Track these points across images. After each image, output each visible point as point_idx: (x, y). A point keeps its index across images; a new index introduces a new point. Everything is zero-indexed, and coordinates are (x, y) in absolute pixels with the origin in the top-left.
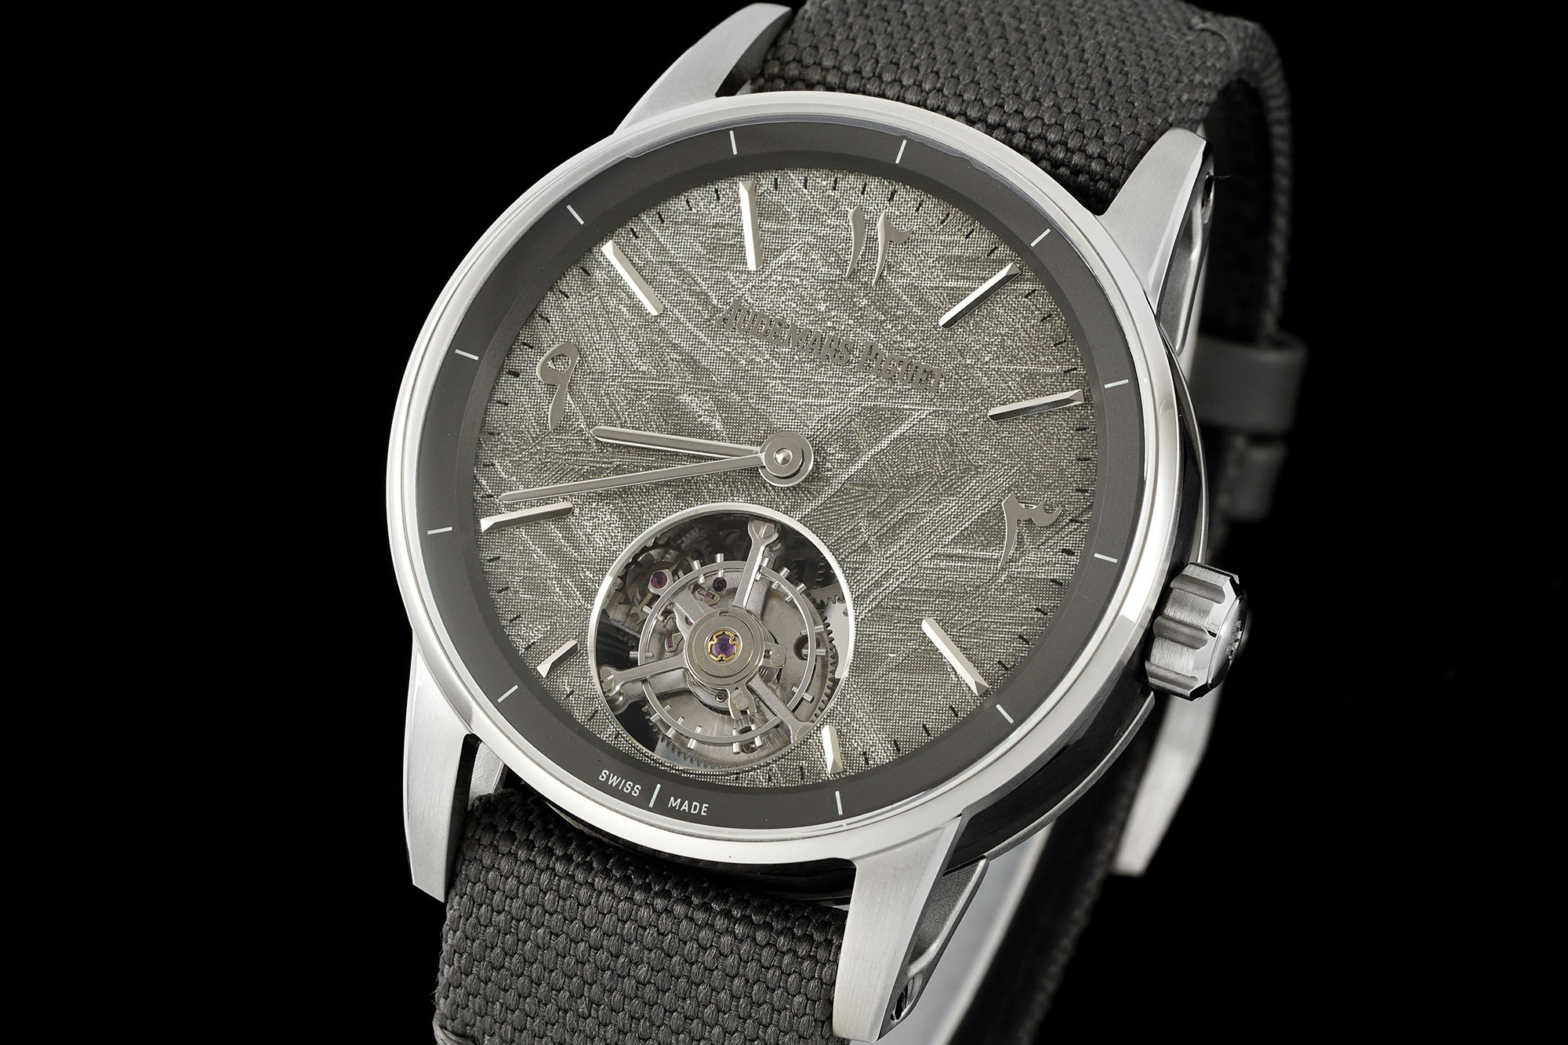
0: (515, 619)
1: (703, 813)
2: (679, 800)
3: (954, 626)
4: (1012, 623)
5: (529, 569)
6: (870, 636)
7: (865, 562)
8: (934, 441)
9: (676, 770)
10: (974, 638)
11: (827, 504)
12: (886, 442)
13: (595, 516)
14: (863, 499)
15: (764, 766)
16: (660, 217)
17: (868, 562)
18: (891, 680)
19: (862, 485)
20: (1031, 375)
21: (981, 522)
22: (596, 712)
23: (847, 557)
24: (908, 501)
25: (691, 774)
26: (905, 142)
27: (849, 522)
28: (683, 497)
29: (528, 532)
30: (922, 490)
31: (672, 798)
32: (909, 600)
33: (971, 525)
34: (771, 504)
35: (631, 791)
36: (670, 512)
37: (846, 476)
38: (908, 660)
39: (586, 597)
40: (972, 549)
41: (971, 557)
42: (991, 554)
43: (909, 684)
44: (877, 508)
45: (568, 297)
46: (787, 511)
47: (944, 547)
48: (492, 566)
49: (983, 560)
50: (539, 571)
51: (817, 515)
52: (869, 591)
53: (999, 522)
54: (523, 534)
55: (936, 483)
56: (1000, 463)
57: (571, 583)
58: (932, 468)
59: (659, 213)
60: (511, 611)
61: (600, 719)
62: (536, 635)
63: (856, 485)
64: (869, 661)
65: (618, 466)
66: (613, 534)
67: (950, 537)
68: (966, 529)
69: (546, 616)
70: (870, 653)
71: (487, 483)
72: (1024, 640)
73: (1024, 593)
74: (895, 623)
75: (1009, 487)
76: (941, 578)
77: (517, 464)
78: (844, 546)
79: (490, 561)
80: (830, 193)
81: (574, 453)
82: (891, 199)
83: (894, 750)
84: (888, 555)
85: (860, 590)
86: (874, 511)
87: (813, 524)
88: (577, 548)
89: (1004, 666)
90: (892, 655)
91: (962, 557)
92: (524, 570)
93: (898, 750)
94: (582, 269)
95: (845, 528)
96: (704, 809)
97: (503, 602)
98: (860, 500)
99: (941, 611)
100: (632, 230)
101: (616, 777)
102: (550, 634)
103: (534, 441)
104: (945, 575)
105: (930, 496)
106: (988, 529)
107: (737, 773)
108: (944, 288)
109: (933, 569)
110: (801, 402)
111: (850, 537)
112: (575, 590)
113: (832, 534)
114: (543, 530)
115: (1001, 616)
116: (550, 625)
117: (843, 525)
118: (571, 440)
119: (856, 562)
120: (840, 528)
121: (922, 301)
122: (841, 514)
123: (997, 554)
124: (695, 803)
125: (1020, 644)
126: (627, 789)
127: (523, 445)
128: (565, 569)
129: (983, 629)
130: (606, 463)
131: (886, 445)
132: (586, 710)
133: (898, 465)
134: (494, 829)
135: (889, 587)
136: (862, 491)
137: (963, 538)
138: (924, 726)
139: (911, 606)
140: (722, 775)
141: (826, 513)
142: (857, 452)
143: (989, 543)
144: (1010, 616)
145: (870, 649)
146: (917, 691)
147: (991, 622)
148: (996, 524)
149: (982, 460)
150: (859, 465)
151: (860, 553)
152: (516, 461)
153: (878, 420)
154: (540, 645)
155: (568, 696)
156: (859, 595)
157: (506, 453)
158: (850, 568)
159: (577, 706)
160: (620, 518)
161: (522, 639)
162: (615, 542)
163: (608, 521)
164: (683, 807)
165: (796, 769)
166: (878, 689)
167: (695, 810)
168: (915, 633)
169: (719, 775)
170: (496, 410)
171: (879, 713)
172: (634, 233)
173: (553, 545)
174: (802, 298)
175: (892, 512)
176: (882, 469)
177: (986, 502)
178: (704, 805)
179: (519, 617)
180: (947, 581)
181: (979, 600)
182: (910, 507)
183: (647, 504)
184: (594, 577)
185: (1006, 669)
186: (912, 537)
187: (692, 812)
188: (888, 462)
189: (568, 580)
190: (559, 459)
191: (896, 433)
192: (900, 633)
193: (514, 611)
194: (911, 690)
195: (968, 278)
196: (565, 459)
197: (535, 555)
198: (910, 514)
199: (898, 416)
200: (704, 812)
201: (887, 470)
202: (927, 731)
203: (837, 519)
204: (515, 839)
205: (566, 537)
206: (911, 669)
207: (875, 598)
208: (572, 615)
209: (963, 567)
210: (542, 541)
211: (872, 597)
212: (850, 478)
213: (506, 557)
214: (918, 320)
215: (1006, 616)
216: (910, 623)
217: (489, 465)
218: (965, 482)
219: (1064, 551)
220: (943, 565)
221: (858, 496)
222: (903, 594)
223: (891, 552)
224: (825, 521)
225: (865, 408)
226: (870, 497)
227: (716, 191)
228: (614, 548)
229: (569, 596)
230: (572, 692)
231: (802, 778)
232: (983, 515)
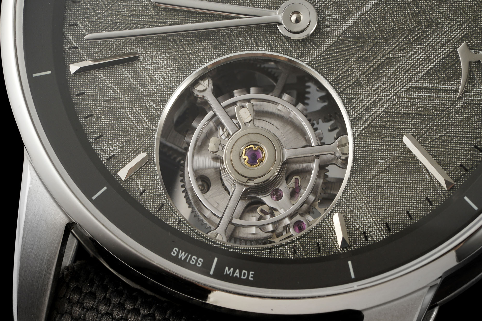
0: (98, 138)
1: (250, 278)
2: (232, 269)
3: (426, 139)
4: (469, 137)
5: (107, 101)
6: (364, 147)
7: (358, 94)
9: (225, 247)
10: (441, 148)
11: (328, 51)
12: (369, 6)
13: (155, 61)
14: (354, 48)
15: (290, 243)
17: (360, 94)
18: (382, 179)
19: (353, 38)
21: (442, 64)
22: (163, 205)
23: (344, 90)
24: (388, 49)
25: (236, 249)
27: (345, 65)
28: (221, 48)
29: (105, 74)
30: (397, 41)
31: (227, 268)
32: (392, 121)
33: (435, 66)
34: (286, 52)
35: (196, 263)
36: (211, 58)
37: (341, 31)
38: (394, 165)
39: (151, 121)
40: (436, 83)
41: (436, 90)
42: (451, 87)
43: (395, 182)
44: (365, 54)
46: (299, 57)
47: (416, 82)
48: (79, 99)
49: (445, 91)
50: (115, 102)
51: (321, 60)
52: (362, 115)
53: (455, 64)
54: (102, 75)
55: (407, 36)
56: (454, 20)
57: (139, 111)
58: (404, 25)
60: (95, 132)
61: (166, 210)
62: (114, 149)
63: (349, 37)
64: (365, 166)
66: (169, 75)
67: (420, 75)
68: (432, 69)
69: (122, 135)
70: (365, 160)
71: (73, 38)
72: (479, 149)
73: (477, 115)
74: (382, 138)
75: (461, 38)
76: (415, 104)
77: (95, 24)
78: (341, 82)
79: (78, 95)
81: (137, 15)
83: (386, 230)
84: (375, 88)
85: (356, 114)
86: (363, 56)
87: (318, 66)
88: (143, 85)
89: (464, 168)
90: (381, 161)
91: (430, 89)
92: (104, 102)
93: (389, 230)
95: (342, 69)
96: (251, 275)
97: (89, 125)
99: (416, 128)
101: (184, 253)
102: (125, 148)
103: (106, 7)
104: (417, 102)
105: (403, 45)
106: (448, 69)
107: (270, 249)
109: (408, 98)
111: (346, 76)
112: (143, 116)
113: (333, 73)
114: (117, 72)
115: (460, 132)
116: (126, 142)
117: (340, 67)
118: (134, 6)
119: (351, 94)
120: (338, 69)
122: (338, 58)
123: (455, 87)
124: (244, 271)
125: (475, 152)
126: (193, 262)
127: (98, 10)
128: (135, 101)
129: (448, 142)
131: (369, 8)
132: (155, 203)
133: (379, 23)
134: (78, 290)
135: (376, 112)
136: (353, 42)
137: (429, 76)
138: (408, 212)
139: (394, 125)
140: (259, 250)
141: (327, 58)
142: (348, 13)
143: (450, 79)
144: (467, 132)
145: (365, 157)
146: (401, 187)
147: (453, 136)
148: (453, 65)
149: (440, 18)
150: (350, 22)
151: (354, 87)
152: (93, 21)
154: (118, 157)
155: (141, 194)
156: (354, 118)
157: (85, 16)
158: (347, 98)
159: (148, 201)
160: (174, 63)
161: (105, 152)
162: (171, 81)
163: (165, 65)
164: (235, 274)
165: (314, 244)
166: (372, 186)
167: (244, 276)
168: (397, 145)
169: (257, 250)
171: (374, 203)
173: (125, 83)
175: (376, 57)
176: (367, 26)
177: (445, 49)
178: (251, 272)
179: (102, 136)
180: (420, 107)
181: (443, 120)
182: (389, 53)
183: (194, 53)
184: (156, 106)
185: (466, 170)
186: (392, 75)
187: (242, 277)
188: (371, 20)
189: (137, 109)
190: (126, 20)
192: (386, 145)
193: (98, 132)
194: (397, 187)
196: (131, 20)
197: (111, 91)
198: (389, 58)
200: (252, 277)
201: (371, 26)
202: (410, 216)
203: (336, 62)
204: (96, 298)
205: (134, 77)
206: (396, 171)
207: (367, 120)
208: (142, 134)
209: (431, 96)
210: (116, 81)
211: (364, 119)
212: (344, 32)
213: (90, 92)
215: (465, 132)
216: (394, 137)
217: (73, 25)
218: (429, 35)
220: (416, 95)
221: (350, 45)
222: (388, 117)
223: (377, 86)
224: (327, 64)
226: (359, 47)
228: (170, 85)
229: (138, 120)
230: (144, 191)
231: (319, 251)
232: (443, 58)
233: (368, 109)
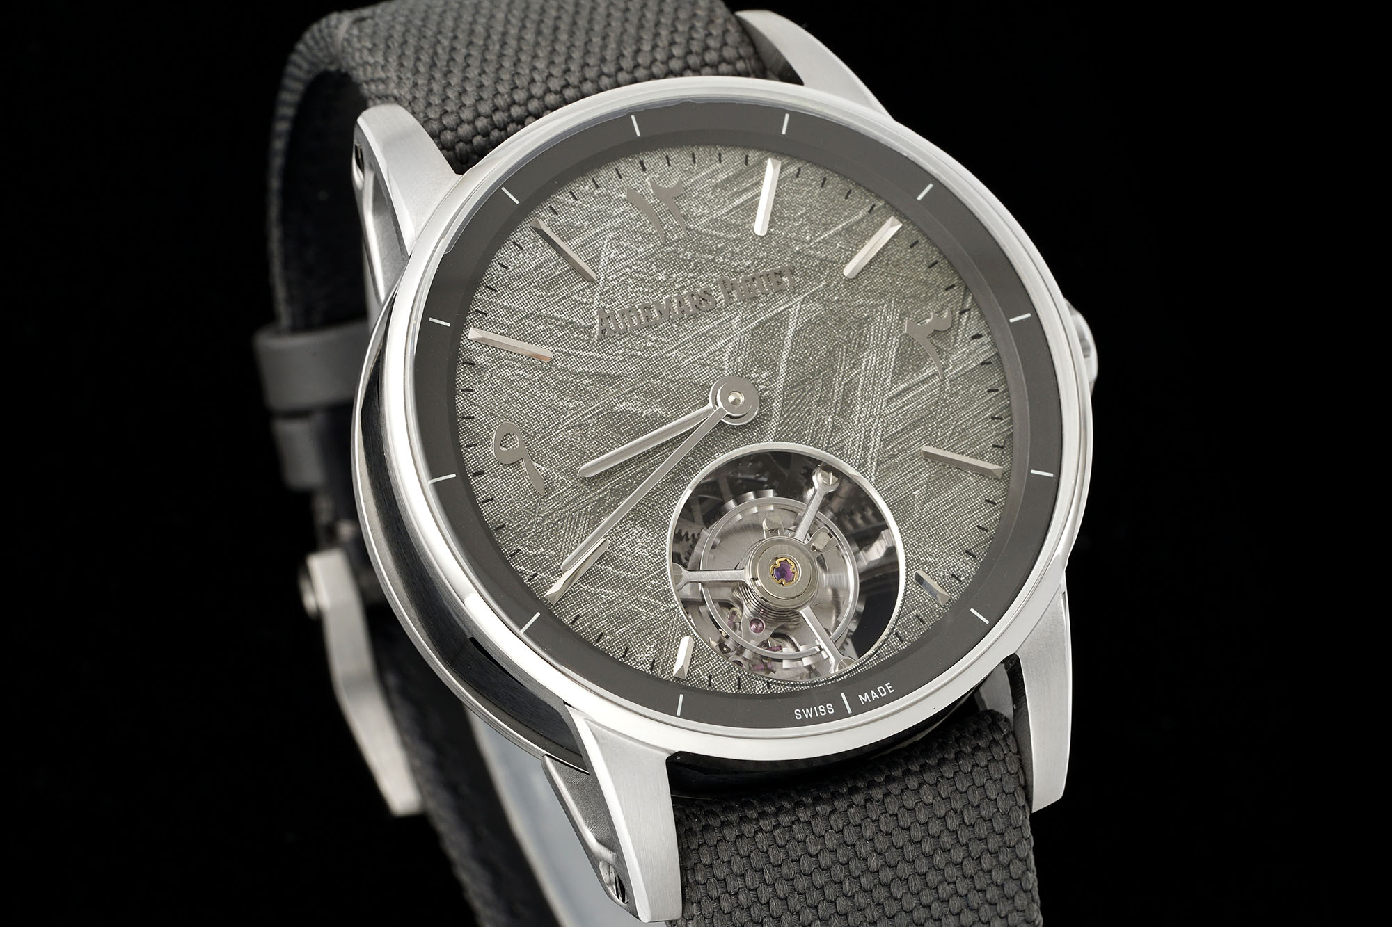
0: (625, 653)
1: (891, 691)
2: (866, 694)
4: (980, 412)
5: (608, 609)
6: (890, 489)
7: (844, 439)
8: (821, 321)
9: (831, 680)
10: (963, 441)
11: (783, 415)
12: (789, 343)
13: (624, 536)
14: (806, 395)
15: (890, 634)
16: (490, 288)
17: (847, 438)
18: (930, 510)
19: (798, 385)
20: (847, 229)
21: (901, 356)
22: (739, 679)
23: (828, 444)
24: (839, 375)
25: (843, 676)
26: (633, 117)
27: (810, 418)
28: (678, 480)
29: (585, 582)
30: (842, 361)
31: (860, 696)
32: (897, 445)
33: (895, 362)
34: (744, 442)
35: (827, 712)
36: (677, 497)
37: (781, 386)
38: (930, 488)
39: (665, 601)
40: (910, 379)
41: (914, 385)
42: (926, 374)
43: (945, 505)
44: (821, 395)
45: (472, 391)
46: (760, 439)
47: (890, 391)
48: (578, 625)
49: (924, 381)
50: (616, 605)
51: (783, 428)
52: (864, 457)
53: (913, 348)
54: (582, 586)
55: (847, 349)
56: (879, 306)
57: (646, 598)
58: (836, 340)
59: (487, 287)
60: (618, 649)
61: (746, 682)
62: (650, 654)
63: (793, 387)
64: (904, 508)
65: (611, 489)
66: (649, 541)
67: (889, 380)
68: (895, 368)
69: (647, 635)
70: (900, 501)
71: (524, 567)
72: (997, 418)
73: (971, 386)
74: (900, 468)
75: (899, 318)
76: (906, 413)
77: (537, 537)
78: (820, 438)
79: (573, 622)
80: (596, 192)
81: (572, 501)
82: (644, 169)
83: (971, 559)
84: (856, 423)
85: (857, 461)
86: (821, 398)
87: (786, 436)
88: (633, 570)
89: (998, 447)
90: (916, 492)
91: (908, 389)
92: (605, 611)
94: (464, 363)
95: (811, 424)
96: (889, 688)
97: (607, 646)
98: (804, 397)
99: (924, 437)
100: (477, 311)
101: (807, 710)
102: (660, 646)
103: (535, 512)
104: (906, 410)
105: (850, 361)
106: (909, 359)
107: (876, 652)
108: (736, 208)
109: (895, 411)
110: (705, 354)
111: (819, 428)
112: (653, 600)
113: (805, 434)
114: (594, 573)
115: (968, 413)
116: (656, 639)
117: (807, 423)
118: (561, 493)
119: (838, 443)
120: (807, 427)
121: (729, 227)
122: (799, 416)
123: (930, 371)
124: (878, 688)
125: (997, 423)
126: (823, 712)
127: (529, 521)
128: (634, 591)
129: (964, 430)
130: (601, 493)
131: (790, 345)
132: (731, 683)
133: (810, 354)
134: (692, 832)
135: (875, 445)
136: (800, 390)
137: (898, 375)
138: (978, 527)
139: (902, 448)
140: (866, 661)
141: (788, 422)
142: (774, 364)
143: (919, 367)
144: (975, 409)
145: (898, 498)
146: (954, 505)
147: (965, 422)
148: (912, 350)
149: (865, 311)
150: (783, 372)
151: (835, 435)
152: (533, 536)
153: (770, 331)
154: (659, 659)
155: (710, 682)
156: (859, 465)
157: (521, 536)
158: (837, 450)
159: (722, 685)
160: (644, 526)
161: (643, 663)
162: (654, 546)
163: (637, 534)
164: (873, 697)
165: (914, 620)
166: (926, 523)
167: (883, 693)
168: (919, 466)
169: (864, 662)
170: (486, 509)
171: (940, 539)
172: (481, 312)
173: (611, 579)
174: (642, 279)
175: (834, 391)
176: (802, 364)
177: (892, 339)
178: (887, 685)
179: (627, 649)
180: (912, 413)
181: (944, 412)
182: (843, 378)
183: (656, 502)
184: (659, 582)
185: (1002, 447)
186: (863, 398)
187: (882, 695)
188: (801, 356)
189: (642, 597)
190: (564, 513)
191: (790, 332)
192: (909, 473)
193: (621, 648)
194: (950, 508)
195: (746, 190)
196: (569, 510)
197: (603, 596)
198: (847, 383)
199: (781, 319)
200: (891, 689)
201: (806, 363)
202: (983, 529)
203: (800, 421)
204: (714, 828)
205: (615, 567)
206: (937, 493)
207: (872, 459)
208: (666, 620)
209: (914, 395)
210: (600, 582)
211: (869, 460)
212: (785, 386)
213: (582, 612)
214: (738, 241)
215: (972, 410)
216: (911, 460)
217: (515, 554)
218: (866, 335)
219: (973, 338)
220: (900, 403)
221: (801, 395)
222: (889, 443)
223: (857, 419)
224: (793, 429)
225: (753, 330)
226: (809, 391)
227: (515, 243)
228: (657, 551)
229: (652, 608)
230: (710, 677)
231: (924, 623)
232: (898, 350)
233: (865, 449)
